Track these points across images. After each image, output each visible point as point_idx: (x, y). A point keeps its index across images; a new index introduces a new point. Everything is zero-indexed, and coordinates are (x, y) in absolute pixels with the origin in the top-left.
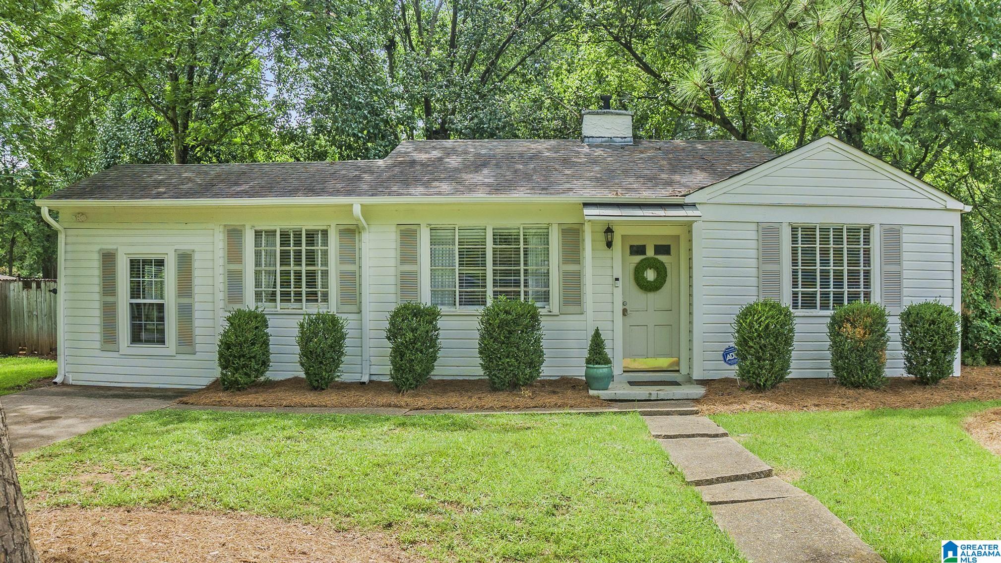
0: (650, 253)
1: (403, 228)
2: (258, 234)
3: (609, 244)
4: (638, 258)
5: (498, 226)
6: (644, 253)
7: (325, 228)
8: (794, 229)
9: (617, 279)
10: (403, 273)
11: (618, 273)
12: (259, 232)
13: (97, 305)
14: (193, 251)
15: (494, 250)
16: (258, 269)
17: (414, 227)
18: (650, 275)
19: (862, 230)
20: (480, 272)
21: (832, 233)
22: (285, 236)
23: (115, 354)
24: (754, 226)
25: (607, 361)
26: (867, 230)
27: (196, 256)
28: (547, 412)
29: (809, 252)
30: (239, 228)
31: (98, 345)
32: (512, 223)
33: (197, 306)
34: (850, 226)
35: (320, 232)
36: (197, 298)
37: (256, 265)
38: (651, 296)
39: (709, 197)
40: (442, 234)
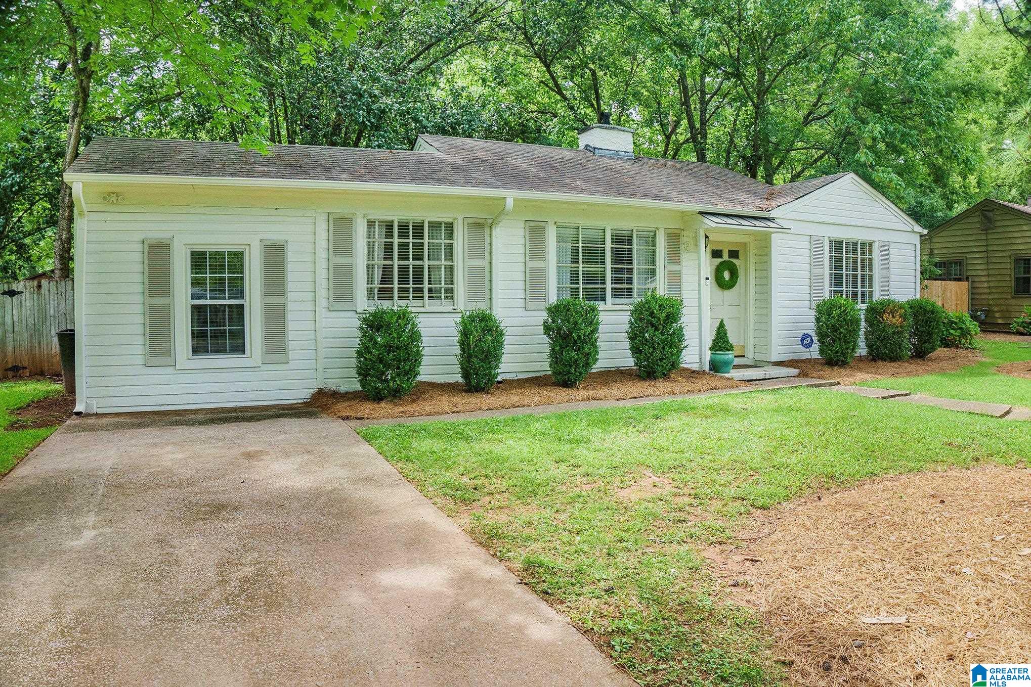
0: (726, 257)
1: (530, 223)
2: (370, 224)
4: (718, 261)
5: (616, 227)
6: (721, 257)
7: (450, 220)
8: (830, 242)
9: (706, 279)
11: (709, 273)
12: (372, 222)
13: (139, 309)
14: (286, 242)
15: (612, 249)
16: (371, 263)
17: (543, 224)
18: (726, 275)
19: (868, 245)
20: (600, 269)
21: (851, 246)
22: (403, 228)
23: (170, 370)
24: (808, 238)
25: (729, 348)
26: (871, 245)
27: (290, 248)
29: (839, 260)
30: (348, 217)
31: (140, 360)
32: (625, 225)
33: (290, 306)
34: (862, 241)
35: (443, 225)
36: (291, 296)
37: (368, 259)
38: (727, 293)
40: (566, 232)
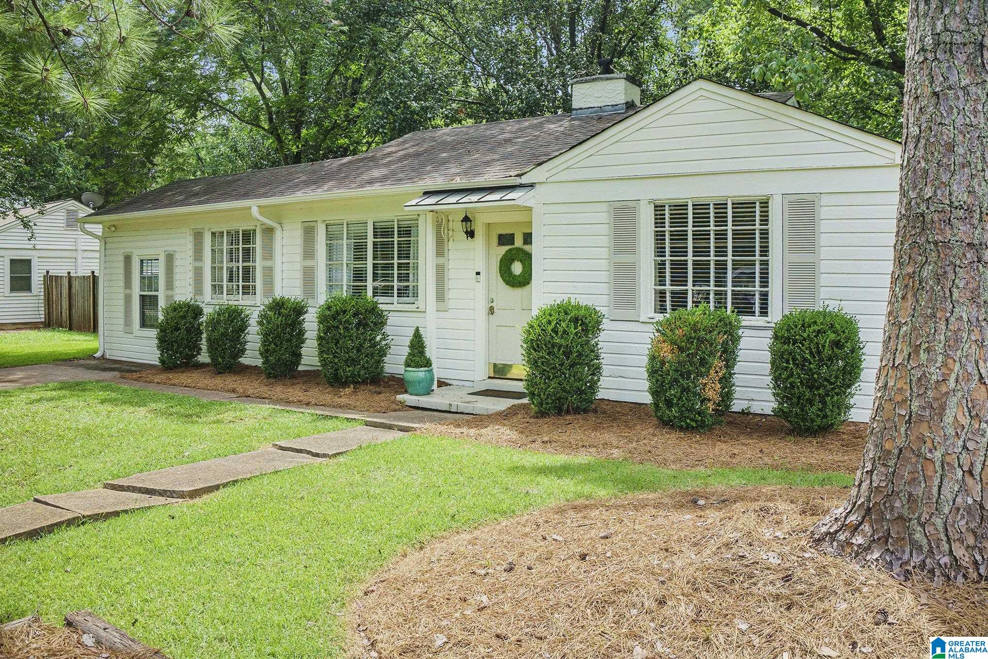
0: (518, 242)
1: (306, 224)
2: (213, 234)
3: (471, 234)
4: (505, 249)
5: (378, 219)
6: (512, 242)
7: (254, 228)
8: (659, 208)
9: (478, 274)
10: (305, 267)
11: (480, 266)
14: (175, 252)
15: (375, 244)
16: (214, 265)
17: (313, 224)
18: (518, 268)
19: (758, 205)
20: (364, 266)
21: (712, 211)
22: (229, 236)
23: (131, 336)
24: (604, 207)
25: (428, 363)
26: (765, 204)
27: (176, 256)
28: (342, 415)
30: (201, 231)
31: (122, 328)
32: (387, 216)
33: (176, 297)
34: (736, 200)
35: (250, 232)
36: (177, 290)
37: (212, 263)
38: (518, 291)
39: (548, 175)
40: (334, 230)
